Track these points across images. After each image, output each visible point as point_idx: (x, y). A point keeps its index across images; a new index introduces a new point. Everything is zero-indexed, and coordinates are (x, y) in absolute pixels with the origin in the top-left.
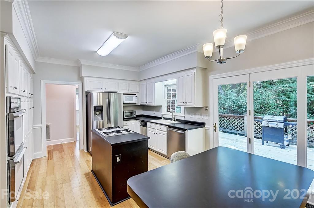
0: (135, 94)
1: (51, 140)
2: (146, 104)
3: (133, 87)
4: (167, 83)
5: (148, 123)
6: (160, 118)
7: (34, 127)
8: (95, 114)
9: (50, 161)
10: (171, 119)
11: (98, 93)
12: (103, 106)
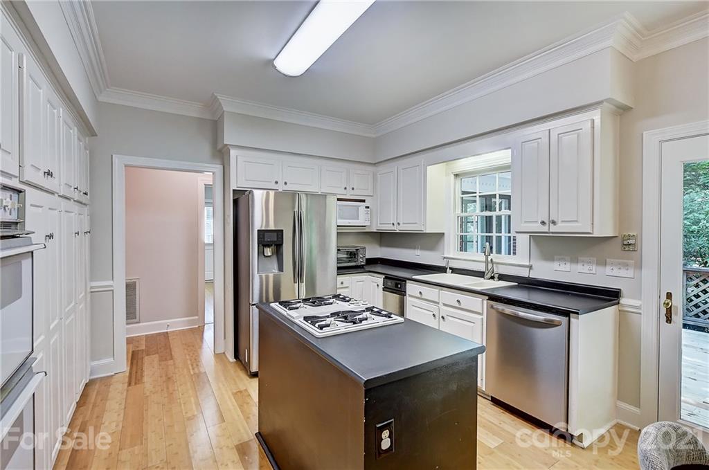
0: (364, 201)
1: (139, 322)
2: (397, 229)
3: (359, 183)
5: (407, 284)
6: (441, 270)
7: (92, 288)
8: (261, 253)
9: (133, 387)
10: (481, 274)
11: (265, 191)
12: (282, 231)
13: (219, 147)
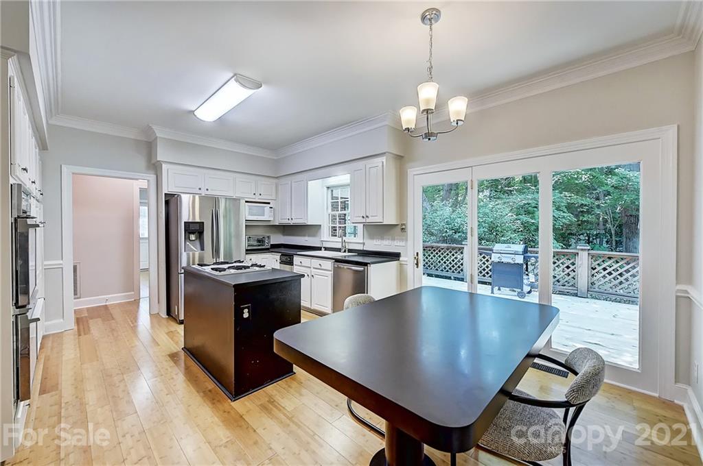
0: (269, 203)
1: (80, 298)
2: (291, 222)
3: (264, 190)
4: (332, 181)
5: (295, 258)
7: (45, 265)
8: (187, 238)
9: (83, 337)
10: (339, 250)
11: (191, 195)
12: (203, 223)
13: (153, 162)
